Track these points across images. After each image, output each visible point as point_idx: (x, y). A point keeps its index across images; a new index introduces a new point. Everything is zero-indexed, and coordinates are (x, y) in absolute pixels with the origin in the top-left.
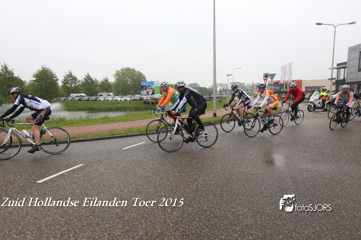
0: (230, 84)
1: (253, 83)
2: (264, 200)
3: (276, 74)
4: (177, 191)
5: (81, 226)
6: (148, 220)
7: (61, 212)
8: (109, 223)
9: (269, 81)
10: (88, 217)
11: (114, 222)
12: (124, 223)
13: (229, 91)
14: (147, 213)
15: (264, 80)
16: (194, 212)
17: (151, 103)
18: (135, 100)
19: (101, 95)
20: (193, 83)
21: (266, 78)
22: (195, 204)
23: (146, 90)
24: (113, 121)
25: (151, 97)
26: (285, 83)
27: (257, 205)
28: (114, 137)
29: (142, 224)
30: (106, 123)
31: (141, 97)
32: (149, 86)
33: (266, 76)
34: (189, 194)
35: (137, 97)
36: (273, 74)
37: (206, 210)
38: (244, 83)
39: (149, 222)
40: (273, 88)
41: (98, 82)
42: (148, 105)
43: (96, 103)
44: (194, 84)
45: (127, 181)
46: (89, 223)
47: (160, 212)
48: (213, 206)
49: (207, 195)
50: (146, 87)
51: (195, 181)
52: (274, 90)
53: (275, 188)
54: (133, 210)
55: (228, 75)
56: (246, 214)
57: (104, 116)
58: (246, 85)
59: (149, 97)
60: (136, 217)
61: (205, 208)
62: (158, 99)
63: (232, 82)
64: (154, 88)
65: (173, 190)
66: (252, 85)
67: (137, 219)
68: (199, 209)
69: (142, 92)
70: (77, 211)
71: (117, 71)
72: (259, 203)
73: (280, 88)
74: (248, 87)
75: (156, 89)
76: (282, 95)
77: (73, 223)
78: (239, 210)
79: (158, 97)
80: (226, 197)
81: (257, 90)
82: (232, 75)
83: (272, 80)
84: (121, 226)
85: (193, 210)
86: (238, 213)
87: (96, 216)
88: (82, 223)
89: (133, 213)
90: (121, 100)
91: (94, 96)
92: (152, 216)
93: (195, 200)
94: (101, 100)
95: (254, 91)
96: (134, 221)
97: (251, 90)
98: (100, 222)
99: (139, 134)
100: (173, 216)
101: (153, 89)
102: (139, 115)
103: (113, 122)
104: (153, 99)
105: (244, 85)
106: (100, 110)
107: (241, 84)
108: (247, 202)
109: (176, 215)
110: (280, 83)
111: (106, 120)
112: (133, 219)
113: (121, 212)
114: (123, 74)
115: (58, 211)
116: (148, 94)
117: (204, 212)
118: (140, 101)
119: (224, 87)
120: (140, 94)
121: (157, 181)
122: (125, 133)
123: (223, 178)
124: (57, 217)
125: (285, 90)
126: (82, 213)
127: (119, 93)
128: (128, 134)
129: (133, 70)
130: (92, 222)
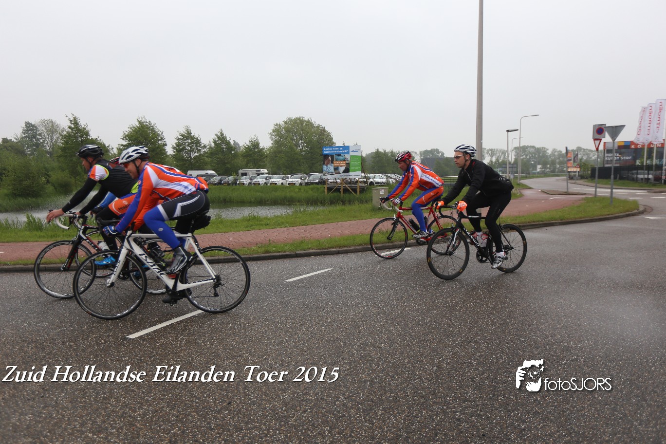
0: (512, 150)
1: (567, 148)
2: (596, 410)
3: (623, 126)
4: (397, 373)
5: (207, 428)
6: (337, 430)
7: (170, 398)
8: (260, 429)
9: (605, 143)
10: (219, 412)
11: (269, 427)
12: (287, 430)
13: (511, 166)
14: (333, 414)
15: (595, 140)
16: (433, 421)
17: (342, 190)
18: (310, 183)
19: (245, 174)
20: (429, 149)
21: (598, 136)
22: (435, 403)
23: (332, 162)
24: (266, 225)
25: (341, 177)
26: (646, 147)
27: (579, 419)
28: (269, 256)
29: (323, 437)
30: (254, 229)
31: (324, 177)
32: (340, 155)
33: (599, 131)
34: (423, 382)
35: (315, 177)
36: (616, 127)
37: (459, 420)
38: (545, 148)
39: (339, 433)
40: (615, 158)
41: (240, 147)
42: (335, 194)
43: (234, 189)
44: (432, 151)
45: (295, 347)
46: (220, 425)
47: (360, 415)
48: (476, 412)
49: (461, 387)
50: (332, 156)
51: (436, 355)
52: (618, 162)
53: (624, 383)
54: (306, 406)
55: (508, 131)
56: (552, 437)
57: (249, 215)
58: (549, 152)
59: (339, 179)
60: (312, 420)
61: (457, 415)
62: (357, 182)
63: (518, 146)
64: (349, 159)
65: (389, 371)
66: (564, 151)
67: (313, 425)
68: (445, 416)
69: (325, 167)
70: (199, 399)
71: (277, 125)
72: (584, 415)
73: (635, 159)
74: (554, 155)
75: (354, 161)
76: (637, 174)
77: (192, 422)
78: (535, 427)
79: (357, 179)
80: (504, 395)
81: (576, 164)
82: (517, 130)
83: (614, 140)
84: (281, 437)
85: (430, 416)
86: (534, 435)
87: (234, 411)
88: (208, 423)
89: (307, 411)
90: (282, 183)
91: (231, 175)
92: (345, 423)
93: (435, 396)
94: (244, 184)
95: (569, 165)
96: (308, 429)
97: (561, 163)
98: (240, 423)
99: (318, 252)
100: (389, 426)
101: (347, 162)
102: (318, 215)
103: (267, 227)
104: (346, 181)
105: (545, 151)
106: (242, 203)
107: (538, 150)
108: (554, 409)
109: (394, 423)
110: (633, 147)
111: (253, 223)
112: (306, 424)
113: (282, 409)
114: (288, 130)
115: (164, 395)
116: (337, 172)
117: (454, 422)
118: (320, 186)
119: (498, 157)
120: (321, 171)
121: (355, 350)
122: (290, 250)
123: (497, 354)
124: (163, 407)
125: (646, 163)
126: (208, 402)
127: (279, 168)
128: (298, 252)
129: (309, 123)
130: (227, 423)
